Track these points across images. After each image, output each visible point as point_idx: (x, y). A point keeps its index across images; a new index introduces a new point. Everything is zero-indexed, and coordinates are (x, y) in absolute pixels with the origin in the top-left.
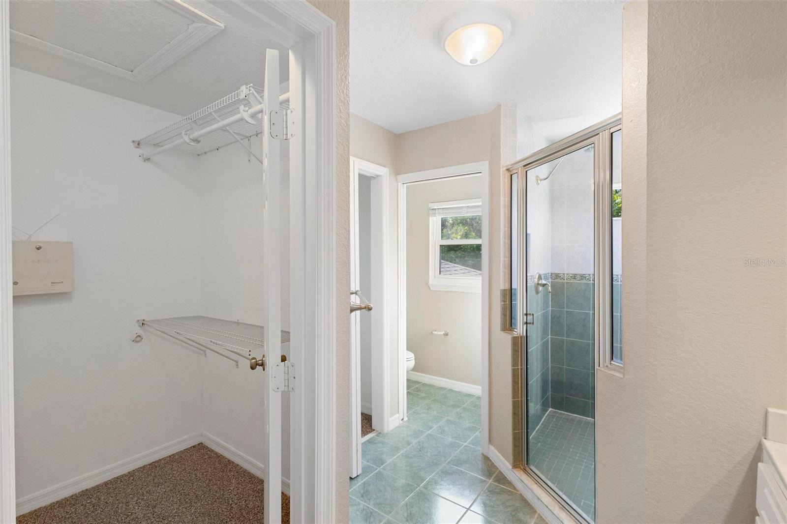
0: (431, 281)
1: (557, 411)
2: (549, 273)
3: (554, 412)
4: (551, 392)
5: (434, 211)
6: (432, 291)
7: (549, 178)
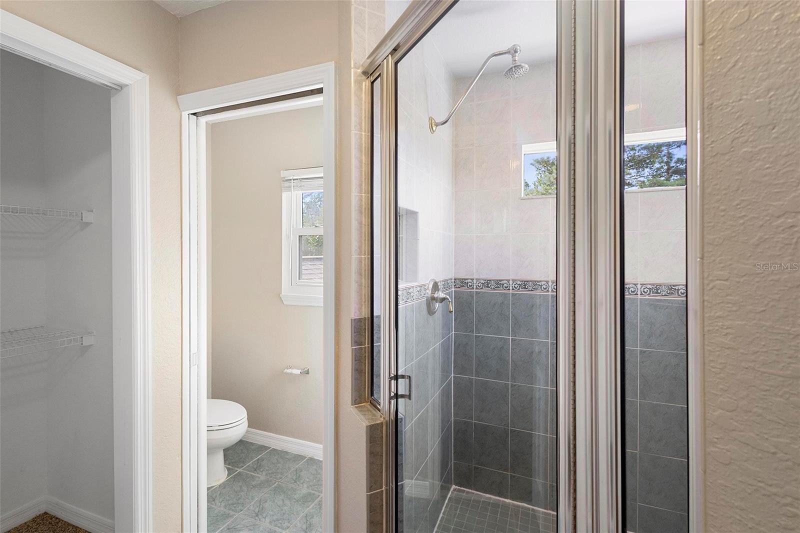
0: (286, 289)
1: (462, 488)
2: (451, 279)
3: (459, 491)
4: (454, 460)
5: (287, 184)
6: (287, 305)
7: (447, 123)
